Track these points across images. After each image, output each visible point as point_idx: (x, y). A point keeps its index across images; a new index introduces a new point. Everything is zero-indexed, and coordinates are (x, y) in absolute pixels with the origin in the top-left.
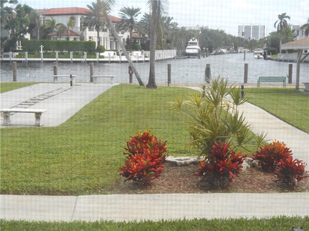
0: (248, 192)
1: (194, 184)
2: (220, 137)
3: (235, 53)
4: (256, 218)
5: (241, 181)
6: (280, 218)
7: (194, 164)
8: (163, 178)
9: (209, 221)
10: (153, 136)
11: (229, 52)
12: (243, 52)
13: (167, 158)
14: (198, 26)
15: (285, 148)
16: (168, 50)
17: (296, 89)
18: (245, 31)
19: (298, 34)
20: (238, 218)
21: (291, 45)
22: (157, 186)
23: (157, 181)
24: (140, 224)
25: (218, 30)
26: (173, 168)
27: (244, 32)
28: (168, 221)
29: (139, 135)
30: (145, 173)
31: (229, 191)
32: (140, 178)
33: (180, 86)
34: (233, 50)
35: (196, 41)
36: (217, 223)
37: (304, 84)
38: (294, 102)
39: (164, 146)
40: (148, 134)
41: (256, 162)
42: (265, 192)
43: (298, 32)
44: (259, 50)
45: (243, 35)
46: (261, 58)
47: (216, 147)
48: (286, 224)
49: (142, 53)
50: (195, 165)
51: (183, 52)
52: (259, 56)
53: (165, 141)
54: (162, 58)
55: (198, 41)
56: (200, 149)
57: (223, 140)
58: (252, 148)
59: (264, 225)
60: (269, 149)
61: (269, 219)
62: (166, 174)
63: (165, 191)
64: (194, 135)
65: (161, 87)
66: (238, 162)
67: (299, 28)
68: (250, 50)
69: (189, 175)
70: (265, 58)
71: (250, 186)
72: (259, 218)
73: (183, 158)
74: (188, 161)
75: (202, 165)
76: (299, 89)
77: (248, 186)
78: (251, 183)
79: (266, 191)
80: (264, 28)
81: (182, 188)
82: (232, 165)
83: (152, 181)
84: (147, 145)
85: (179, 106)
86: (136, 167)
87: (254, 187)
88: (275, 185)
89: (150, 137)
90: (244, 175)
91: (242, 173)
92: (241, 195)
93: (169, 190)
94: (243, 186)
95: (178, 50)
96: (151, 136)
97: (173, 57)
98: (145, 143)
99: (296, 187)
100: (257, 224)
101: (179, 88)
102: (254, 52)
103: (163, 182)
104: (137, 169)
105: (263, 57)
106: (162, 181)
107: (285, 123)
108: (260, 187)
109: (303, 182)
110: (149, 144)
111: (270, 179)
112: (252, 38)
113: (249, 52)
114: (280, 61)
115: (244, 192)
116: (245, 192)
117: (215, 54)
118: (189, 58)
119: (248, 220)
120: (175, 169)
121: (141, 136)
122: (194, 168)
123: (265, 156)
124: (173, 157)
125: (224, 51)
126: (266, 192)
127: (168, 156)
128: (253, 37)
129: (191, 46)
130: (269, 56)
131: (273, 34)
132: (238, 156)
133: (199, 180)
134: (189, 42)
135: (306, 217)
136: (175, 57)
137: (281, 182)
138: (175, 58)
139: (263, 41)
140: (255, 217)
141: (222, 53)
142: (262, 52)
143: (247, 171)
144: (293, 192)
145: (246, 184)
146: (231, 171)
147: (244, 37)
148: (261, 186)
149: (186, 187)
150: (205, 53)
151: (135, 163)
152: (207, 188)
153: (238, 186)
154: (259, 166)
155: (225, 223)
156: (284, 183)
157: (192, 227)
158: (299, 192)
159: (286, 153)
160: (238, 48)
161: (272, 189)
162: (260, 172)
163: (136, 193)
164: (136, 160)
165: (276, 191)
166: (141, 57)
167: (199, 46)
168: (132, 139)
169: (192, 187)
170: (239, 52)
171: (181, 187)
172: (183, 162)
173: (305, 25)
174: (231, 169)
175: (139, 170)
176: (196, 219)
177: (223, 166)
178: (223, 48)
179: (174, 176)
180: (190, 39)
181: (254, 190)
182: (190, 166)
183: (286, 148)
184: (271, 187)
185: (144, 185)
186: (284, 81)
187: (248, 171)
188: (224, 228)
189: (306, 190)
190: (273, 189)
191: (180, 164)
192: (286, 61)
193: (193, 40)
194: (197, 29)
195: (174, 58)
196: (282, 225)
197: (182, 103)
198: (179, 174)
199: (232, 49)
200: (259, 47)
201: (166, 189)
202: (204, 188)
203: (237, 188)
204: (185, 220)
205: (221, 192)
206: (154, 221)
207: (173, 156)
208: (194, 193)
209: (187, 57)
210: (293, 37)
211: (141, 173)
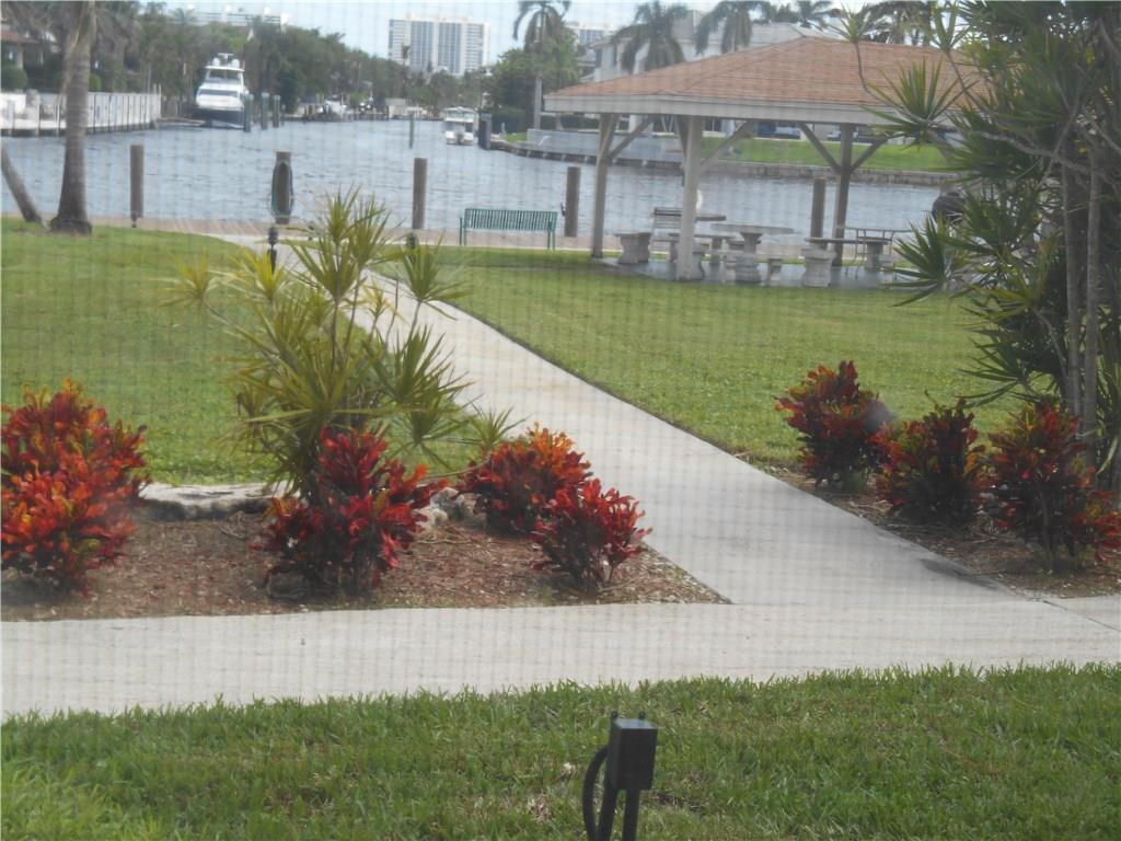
0: (439, 605)
1: (250, 582)
2: (349, 411)
3: (377, 119)
4: (474, 693)
5: (417, 567)
6: (555, 690)
7: (247, 513)
8: (132, 562)
9: (310, 707)
10: (90, 407)
11: (355, 115)
12: (404, 119)
13: (147, 488)
14: (240, 10)
15: (569, 452)
16: (132, 96)
17: (593, 255)
18: (412, 41)
19: (598, 63)
20: (413, 693)
21: (581, 98)
22: (109, 591)
23: (108, 575)
24: (52, 724)
25: (316, 32)
26: (170, 525)
27: (408, 43)
28: (159, 714)
29: (38, 402)
30: (66, 545)
31: (374, 603)
32: (43, 563)
33: (176, 230)
34: (371, 109)
35: (235, 66)
36: (339, 714)
37: (619, 238)
38: (587, 299)
39: (133, 446)
40: (72, 399)
41: (468, 501)
42: (500, 603)
43: (599, 53)
44: (464, 113)
45: (405, 55)
46: (467, 143)
47: (338, 446)
48: (577, 710)
49: (29, 102)
50: (250, 515)
51: (187, 103)
52: (460, 136)
53: (138, 426)
54: (105, 125)
55: (241, 67)
56: (271, 456)
57: (358, 422)
58: (453, 453)
59: (503, 715)
60: (515, 456)
61: (521, 694)
62: (142, 550)
63: (141, 610)
64: (251, 404)
65: (108, 228)
66: (412, 501)
67: (603, 38)
68: (429, 110)
69: (228, 549)
70: (483, 144)
71: (449, 585)
72: (484, 692)
73: (204, 489)
74: (225, 502)
75: (284, 510)
76: (601, 256)
77: (443, 584)
78: (452, 574)
79: (502, 599)
80: (481, 34)
81: (202, 599)
82: (391, 512)
83: (90, 574)
84: (70, 439)
85: (199, 294)
86: (31, 521)
87: (462, 588)
88: (534, 580)
89: (81, 410)
90: (429, 546)
91: (422, 539)
92: (417, 614)
93: (156, 604)
94: (423, 584)
95: (169, 96)
96: (85, 405)
97: (148, 121)
98: (62, 434)
99: (604, 586)
100: (479, 713)
101: (174, 234)
102: (442, 120)
103: (129, 577)
104: (34, 529)
105: (476, 140)
106: (126, 574)
107: (557, 369)
108: (483, 587)
109: (628, 569)
110: (76, 436)
111: (515, 559)
112: (436, 69)
113: (426, 119)
114: (537, 154)
115: (426, 604)
116: (432, 606)
117: (306, 119)
118: (208, 126)
119: (448, 701)
120: (175, 530)
121: (45, 406)
122: (246, 524)
123: (500, 479)
124: (164, 486)
125: (338, 108)
126: (504, 603)
127: (149, 482)
128: (439, 64)
129: (218, 82)
130: (496, 136)
131: (512, 55)
132: (415, 479)
133: (266, 567)
134: (209, 67)
135: (644, 684)
136: (158, 121)
137: (553, 570)
138: (157, 125)
139: (474, 81)
140: (470, 690)
141: (328, 117)
142: (470, 121)
143: (435, 532)
144: (595, 603)
145: (434, 578)
146: (386, 532)
147: (408, 63)
148: (487, 582)
149: (217, 593)
150: (270, 114)
151: (29, 506)
152: (294, 597)
153: (408, 584)
154: (477, 517)
155: (365, 713)
156: (564, 573)
157: (247, 732)
158: (614, 602)
159: (571, 470)
160: (388, 101)
161: (523, 594)
162: (482, 537)
163: (30, 618)
164: (30, 493)
165: (540, 598)
166: (24, 116)
167: (245, 84)
168: (11, 419)
169: (240, 594)
170: (391, 116)
171: (201, 593)
172: (205, 503)
173: (623, 32)
174: (387, 526)
175: (40, 534)
176: (260, 703)
177: (359, 515)
178: (335, 100)
179: (172, 555)
180: (212, 58)
181: (461, 597)
182: (231, 518)
183: (573, 454)
184: (520, 586)
185: (57, 589)
186: (550, 227)
187: (440, 533)
188: (364, 730)
189: (640, 596)
190: (526, 592)
191: (194, 513)
192: (553, 156)
193: (223, 62)
194: (238, 22)
195: (151, 126)
196: (563, 714)
197: (206, 285)
198: (189, 548)
199: (368, 103)
200: (462, 103)
201: (144, 601)
202: (285, 595)
203: (404, 592)
204: (220, 705)
205: (345, 608)
206: (105, 712)
207: (167, 482)
208: (249, 613)
209: (202, 122)
210: (581, 72)
211: (51, 544)
